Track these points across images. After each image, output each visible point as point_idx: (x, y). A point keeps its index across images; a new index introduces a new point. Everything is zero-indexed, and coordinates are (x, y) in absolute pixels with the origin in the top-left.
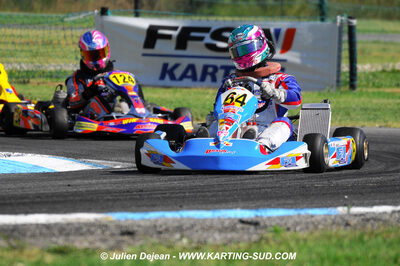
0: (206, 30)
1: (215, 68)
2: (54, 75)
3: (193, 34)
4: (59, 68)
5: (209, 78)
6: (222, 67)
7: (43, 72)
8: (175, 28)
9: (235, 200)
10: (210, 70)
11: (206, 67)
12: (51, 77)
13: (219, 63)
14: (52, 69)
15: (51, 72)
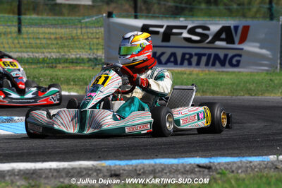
0: (184, 27)
1: (191, 55)
2: (75, 61)
3: (174, 31)
4: (78, 56)
5: (186, 62)
6: (196, 54)
7: (67, 59)
8: (162, 27)
9: (197, 151)
10: (187, 56)
11: (184, 55)
12: (72, 62)
13: (193, 51)
14: (73, 56)
15: (72, 59)
